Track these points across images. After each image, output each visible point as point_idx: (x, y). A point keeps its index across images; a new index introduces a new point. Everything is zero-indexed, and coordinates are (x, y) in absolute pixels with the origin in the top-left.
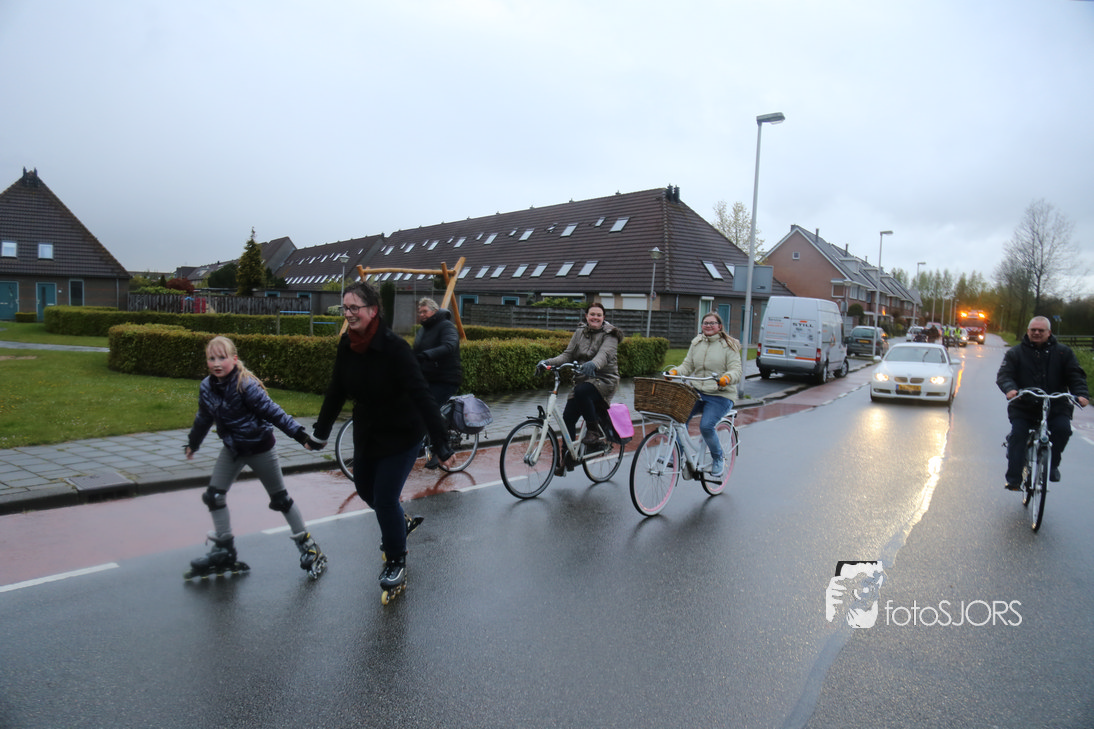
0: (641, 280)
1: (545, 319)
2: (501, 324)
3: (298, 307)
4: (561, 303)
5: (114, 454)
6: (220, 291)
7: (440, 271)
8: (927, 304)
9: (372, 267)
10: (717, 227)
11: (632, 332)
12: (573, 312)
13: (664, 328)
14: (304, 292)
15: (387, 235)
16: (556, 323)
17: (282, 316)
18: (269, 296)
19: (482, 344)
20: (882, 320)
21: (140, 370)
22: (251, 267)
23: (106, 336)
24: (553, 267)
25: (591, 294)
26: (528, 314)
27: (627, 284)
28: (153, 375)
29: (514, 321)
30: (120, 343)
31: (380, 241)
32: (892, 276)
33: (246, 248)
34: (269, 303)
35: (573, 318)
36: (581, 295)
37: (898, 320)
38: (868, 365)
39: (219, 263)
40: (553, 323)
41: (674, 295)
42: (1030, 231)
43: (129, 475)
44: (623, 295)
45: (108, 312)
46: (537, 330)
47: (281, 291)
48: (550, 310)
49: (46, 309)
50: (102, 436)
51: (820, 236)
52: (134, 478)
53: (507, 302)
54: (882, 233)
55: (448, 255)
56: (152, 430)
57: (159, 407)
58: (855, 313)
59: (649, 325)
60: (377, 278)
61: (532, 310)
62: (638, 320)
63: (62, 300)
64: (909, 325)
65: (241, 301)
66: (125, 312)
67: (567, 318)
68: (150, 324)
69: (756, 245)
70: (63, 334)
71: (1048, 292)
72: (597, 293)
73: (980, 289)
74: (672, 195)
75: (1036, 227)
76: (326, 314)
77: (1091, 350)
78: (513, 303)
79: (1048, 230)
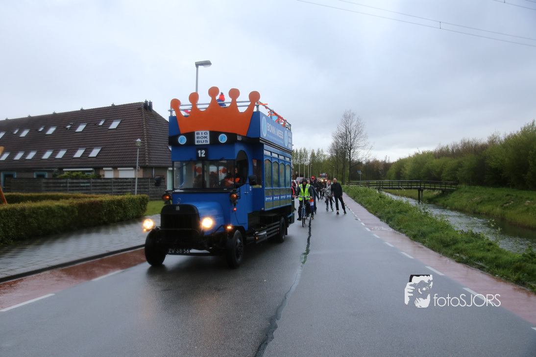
0: (130, 159)
1: (66, 186)
2: (34, 191)
4: (77, 174)
11: (124, 192)
12: (86, 181)
13: (146, 188)
16: (74, 188)
19: (19, 206)
24: (71, 152)
25: (98, 169)
26: (54, 183)
27: (121, 162)
29: (43, 189)
35: (86, 185)
36: (91, 169)
40: (72, 188)
41: (151, 168)
42: (344, 126)
44: (119, 169)
46: (60, 194)
48: (69, 180)
53: (41, 177)
59: (136, 187)
61: (56, 181)
62: (129, 184)
67: (82, 185)
71: (355, 159)
72: (101, 168)
73: (323, 158)
74: (147, 107)
75: (347, 125)
77: (376, 188)
78: (43, 176)
79: (353, 126)
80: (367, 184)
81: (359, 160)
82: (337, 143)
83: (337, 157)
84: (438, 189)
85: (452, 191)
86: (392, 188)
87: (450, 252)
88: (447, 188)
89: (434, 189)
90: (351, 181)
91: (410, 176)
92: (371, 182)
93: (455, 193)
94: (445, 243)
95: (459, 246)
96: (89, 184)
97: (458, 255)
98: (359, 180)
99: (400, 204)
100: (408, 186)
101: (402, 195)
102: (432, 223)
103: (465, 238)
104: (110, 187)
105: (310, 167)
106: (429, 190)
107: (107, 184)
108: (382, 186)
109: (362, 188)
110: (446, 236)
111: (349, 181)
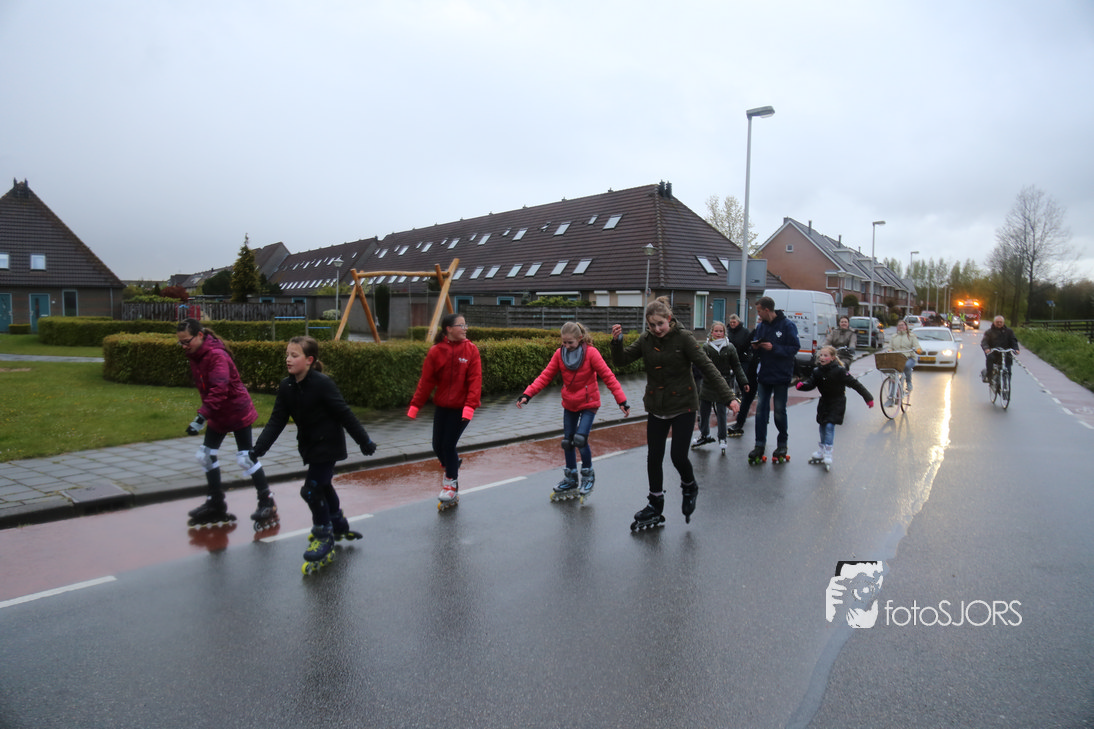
0: (635, 276)
1: (540, 319)
2: (497, 324)
3: (293, 312)
4: (556, 301)
5: (110, 465)
6: (215, 298)
7: (434, 273)
8: (922, 292)
9: (365, 271)
10: (710, 222)
11: (628, 329)
12: (568, 311)
14: (299, 297)
15: (380, 238)
16: (551, 322)
17: (277, 322)
18: (264, 301)
20: (877, 310)
21: (135, 379)
22: (245, 274)
23: (100, 346)
24: (548, 266)
25: (586, 292)
26: (523, 313)
27: (622, 281)
28: (149, 384)
29: (510, 321)
30: (115, 353)
31: (374, 244)
32: (886, 266)
33: (240, 254)
34: (264, 309)
36: (576, 293)
37: (893, 310)
38: (864, 356)
39: (213, 270)
40: (550, 316)
41: (669, 290)
42: (1021, 217)
43: (125, 486)
44: (617, 292)
45: (102, 322)
46: (532, 329)
47: (276, 297)
48: (545, 310)
49: (39, 320)
50: (98, 447)
51: (812, 228)
52: (131, 488)
53: (502, 302)
54: (874, 224)
55: (441, 256)
56: (148, 440)
57: (155, 416)
58: (850, 303)
60: (371, 282)
61: (527, 310)
62: (634, 316)
63: (56, 311)
64: (904, 315)
65: (236, 308)
66: (119, 322)
67: (562, 317)
68: (144, 333)
69: (749, 239)
70: (57, 344)
71: (1042, 280)
72: (592, 291)
73: (973, 276)
74: (664, 191)
75: (1027, 213)
76: (322, 319)
77: (1084, 335)
78: (508, 303)
79: (1039, 215)
80: (1065, 326)
81: (1049, 280)
82: (1004, 248)
83: (1003, 274)
90: (1032, 320)
92: (1074, 322)
96: (573, 316)
98: (1047, 316)
104: (604, 321)
105: (948, 292)
107: (599, 316)
109: (1056, 334)
111: (1027, 319)
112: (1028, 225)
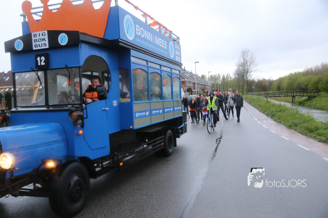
7: (30, 86)
8: (213, 85)
15: (6, 73)
20: (199, 92)
31: (4, 75)
32: (201, 77)
37: (204, 92)
42: (243, 59)
54: (195, 63)
58: (189, 91)
60: (2, 91)
71: (250, 79)
73: (229, 79)
75: (245, 57)
77: (264, 97)
79: (248, 58)
80: (258, 94)
81: (253, 79)
82: (238, 69)
83: (239, 78)
84: (305, 96)
85: (315, 97)
86: (275, 96)
87: (314, 135)
88: (311, 95)
89: (303, 96)
90: (248, 93)
91: (287, 88)
92: (261, 93)
93: (317, 97)
94: (310, 130)
95: (320, 131)
97: (319, 137)
98: (253, 91)
99: (280, 106)
100: (285, 94)
101: (282, 101)
102: (301, 117)
103: (324, 126)
105: (221, 85)
106: (299, 97)
108: (268, 95)
109: (255, 97)
110: (311, 125)
111: (247, 93)
112: (245, 61)
